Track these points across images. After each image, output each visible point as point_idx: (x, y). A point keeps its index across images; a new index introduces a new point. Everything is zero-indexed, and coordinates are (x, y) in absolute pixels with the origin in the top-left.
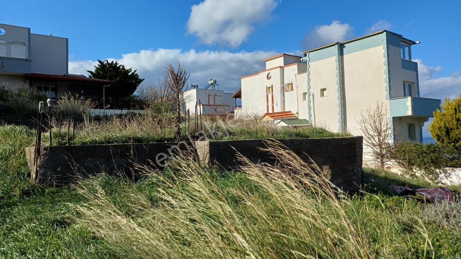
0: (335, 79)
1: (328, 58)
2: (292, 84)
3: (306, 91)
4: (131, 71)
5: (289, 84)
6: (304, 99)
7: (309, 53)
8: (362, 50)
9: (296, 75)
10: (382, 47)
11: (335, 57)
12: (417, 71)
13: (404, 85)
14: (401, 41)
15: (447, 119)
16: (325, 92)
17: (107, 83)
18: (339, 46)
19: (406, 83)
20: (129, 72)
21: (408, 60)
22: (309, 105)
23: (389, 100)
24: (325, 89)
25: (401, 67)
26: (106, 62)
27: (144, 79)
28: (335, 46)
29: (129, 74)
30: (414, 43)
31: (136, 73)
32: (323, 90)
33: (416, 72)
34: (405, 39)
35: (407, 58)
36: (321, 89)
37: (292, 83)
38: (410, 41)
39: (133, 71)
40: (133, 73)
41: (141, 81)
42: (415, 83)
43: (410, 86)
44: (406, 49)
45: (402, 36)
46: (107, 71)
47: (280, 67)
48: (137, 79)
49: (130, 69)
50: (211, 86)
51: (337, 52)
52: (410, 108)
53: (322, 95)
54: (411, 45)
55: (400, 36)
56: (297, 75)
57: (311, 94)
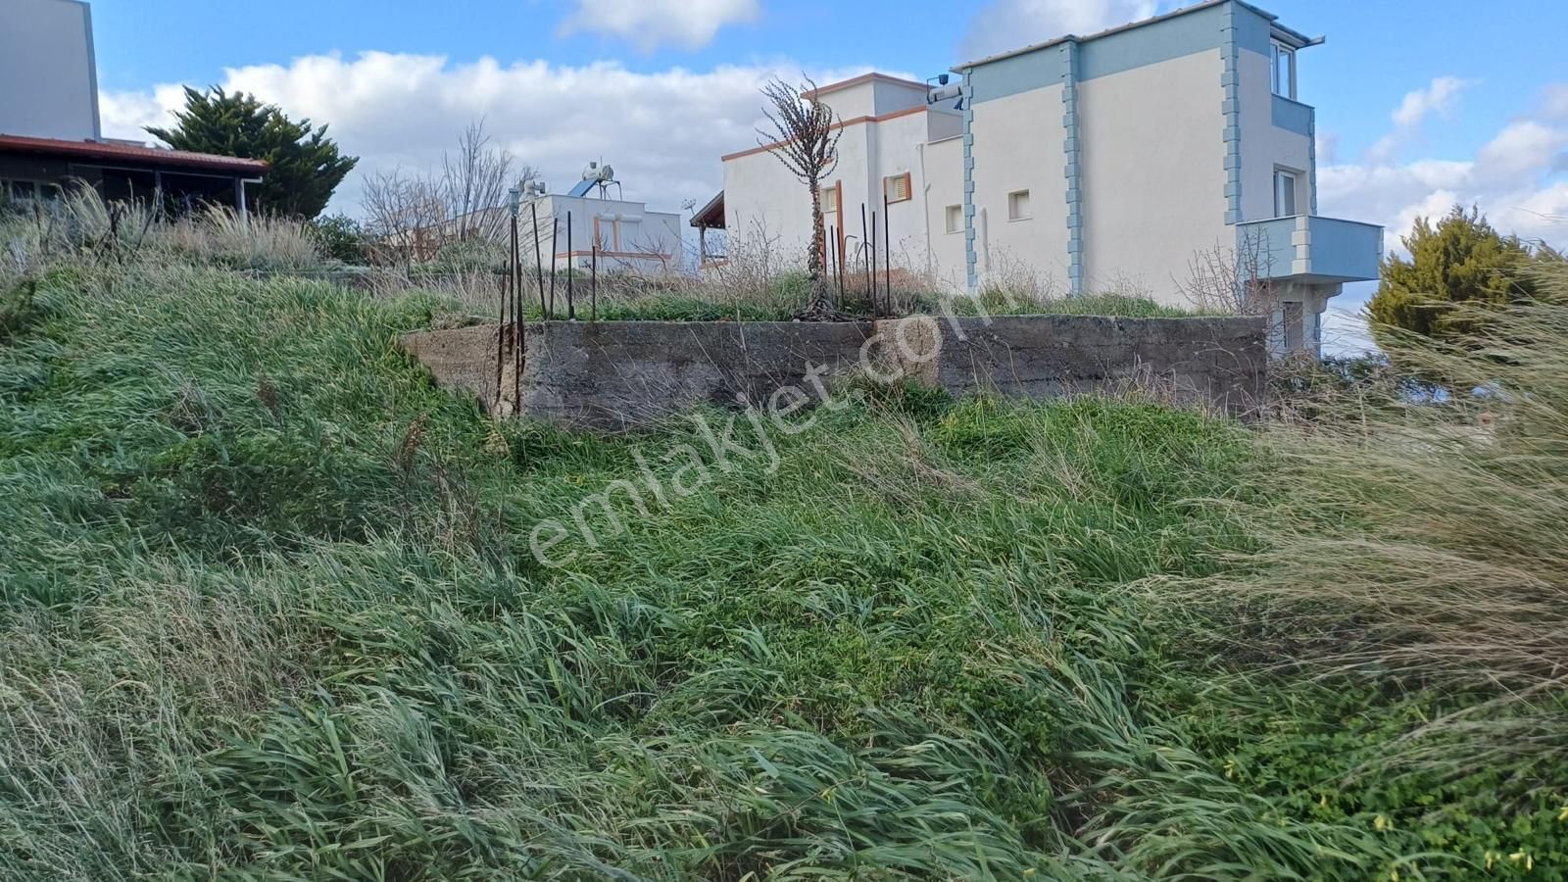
0: (1060, 160)
1: (1036, 88)
2: (908, 177)
3: (960, 201)
4: (307, 130)
5: (895, 179)
6: (951, 228)
7: (969, 71)
8: (1149, 63)
9: (922, 145)
10: (1216, 53)
11: (1063, 85)
12: (1311, 135)
13: (1275, 178)
14: (1273, 36)
15: (1421, 281)
16: (1023, 204)
17: (253, 172)
18: (1075, 47)
19: (1280, 173)
20: (302, 135)
21: (1287, 96)
22: (970, 249)
23: (1233, 227)
24: (1025, 194)
25: (1270, 119)
26: (218, 98)
27: (357, 160)
28: (1061, 47)
29: (301, 141)
30: (1307, 42)
31: (324, 138)
32: (1019, 196)
33: (1308, 139)
34: (1282, 28)
35: (1284, 93)
36: (1010, 194)
37: (908, 175)
38: (1294, 34)
39: (315, 131)
40: (316, 139)
41: (348, 165)
42: (1304, 172)
43: (1289, 182)
44: (1284, 60)
45: (1276, 18)
46: (225, 128)
47: (868, 119)
48: (333, 158)
49: (304, 122)
50: (596, 188)
51: (1067, 68)
52: (1302, 251)
53: (1014, 215)
54: (1297, 48)
55: (1269, 18)
56: (925, 147)
57: (979, 210)
